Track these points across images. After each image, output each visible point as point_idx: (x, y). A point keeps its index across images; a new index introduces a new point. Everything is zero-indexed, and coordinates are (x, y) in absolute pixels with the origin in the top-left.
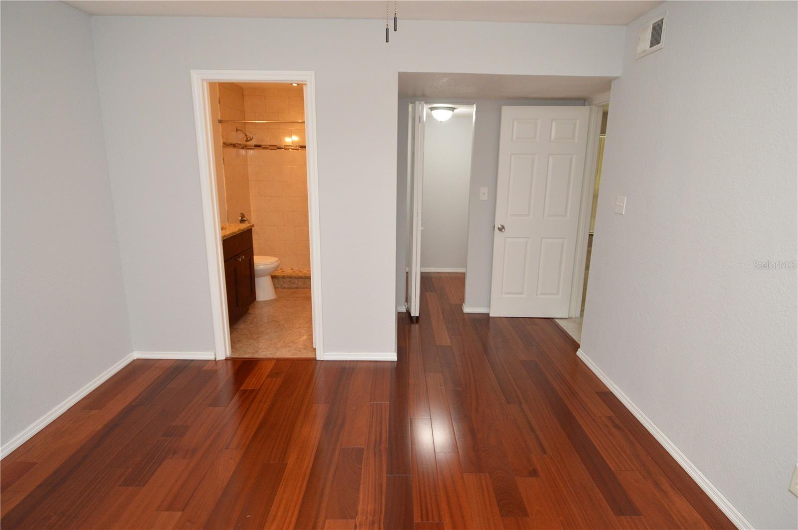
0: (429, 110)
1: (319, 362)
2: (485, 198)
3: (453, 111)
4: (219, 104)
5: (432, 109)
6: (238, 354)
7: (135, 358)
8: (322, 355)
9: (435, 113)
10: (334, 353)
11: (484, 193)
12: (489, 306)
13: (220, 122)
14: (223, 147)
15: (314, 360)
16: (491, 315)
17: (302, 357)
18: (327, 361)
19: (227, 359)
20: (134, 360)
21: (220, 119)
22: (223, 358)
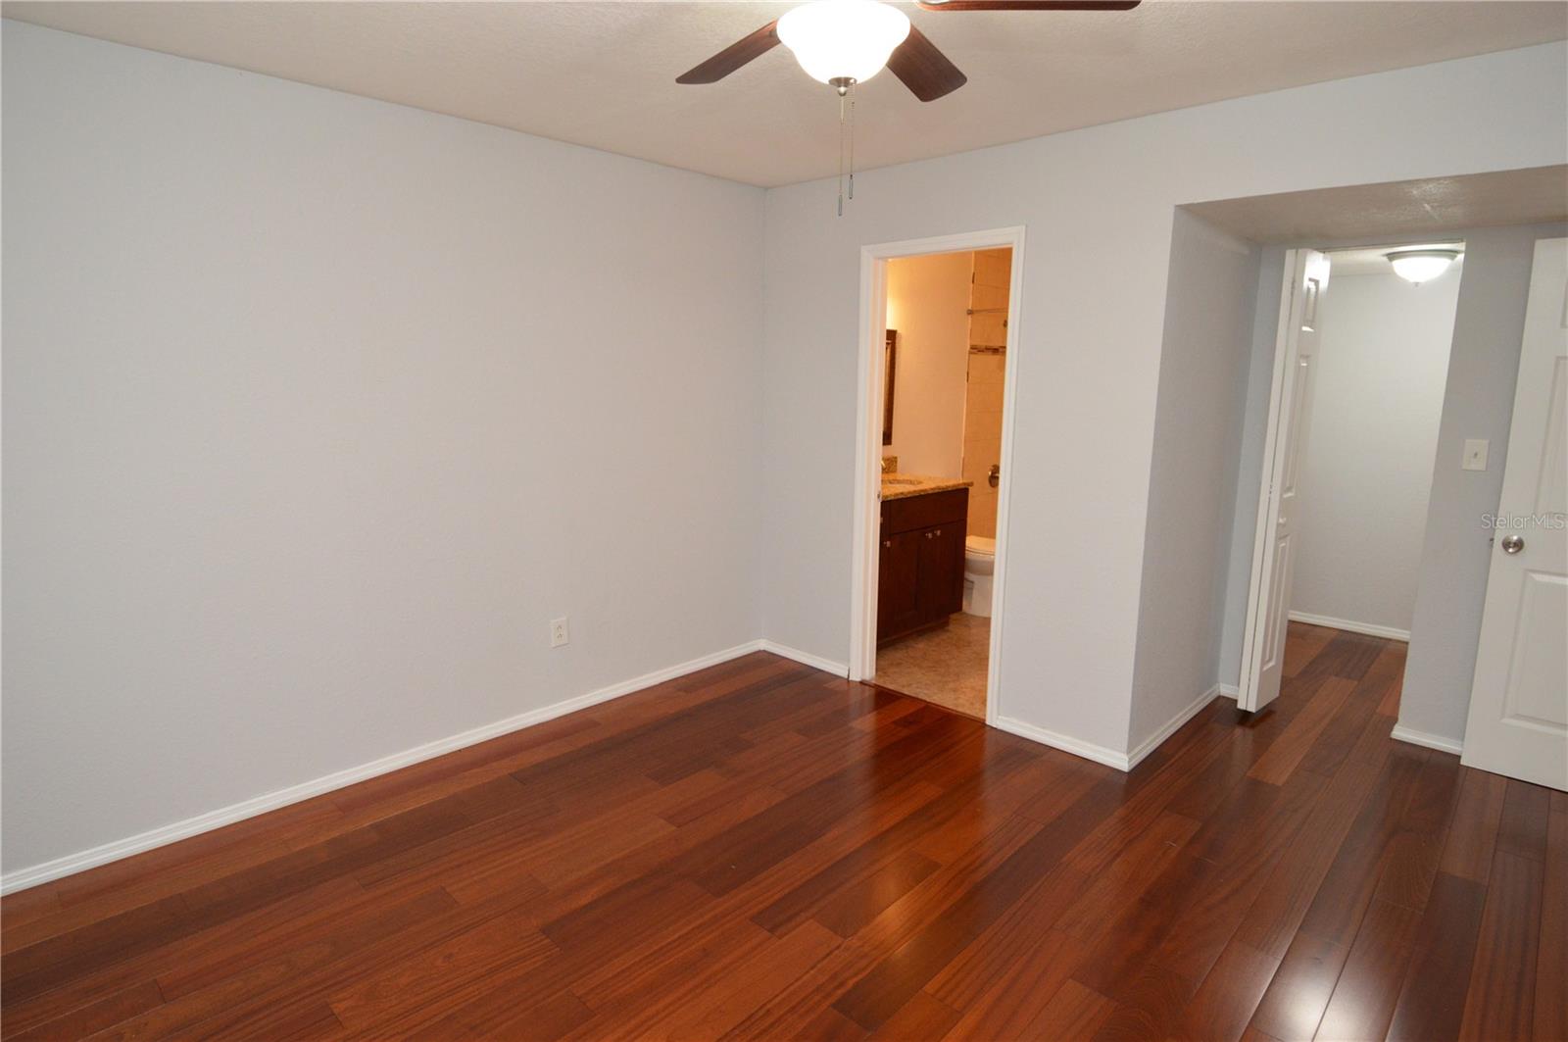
0: (1385, 259)
1: (988, 728)
2: (1479, 465)
3: (1453, 258)
4: (972, 285)
5: (1392, 257)
6: (882, 680)
7: (762, 649)
8: (998, 718)
9: (1399, 266)
10: (1015, 721)
11: (1475, 454)
12: (1461, 736)
13: (970, 312)
14: (970, 353)
15: (982, 724)
16: (1463, 762)
17: (968, 712)
18: (1001, 731)
19: (862, 683)
20: (760, 651)
21: (970, 308)
22: (859, 680)
